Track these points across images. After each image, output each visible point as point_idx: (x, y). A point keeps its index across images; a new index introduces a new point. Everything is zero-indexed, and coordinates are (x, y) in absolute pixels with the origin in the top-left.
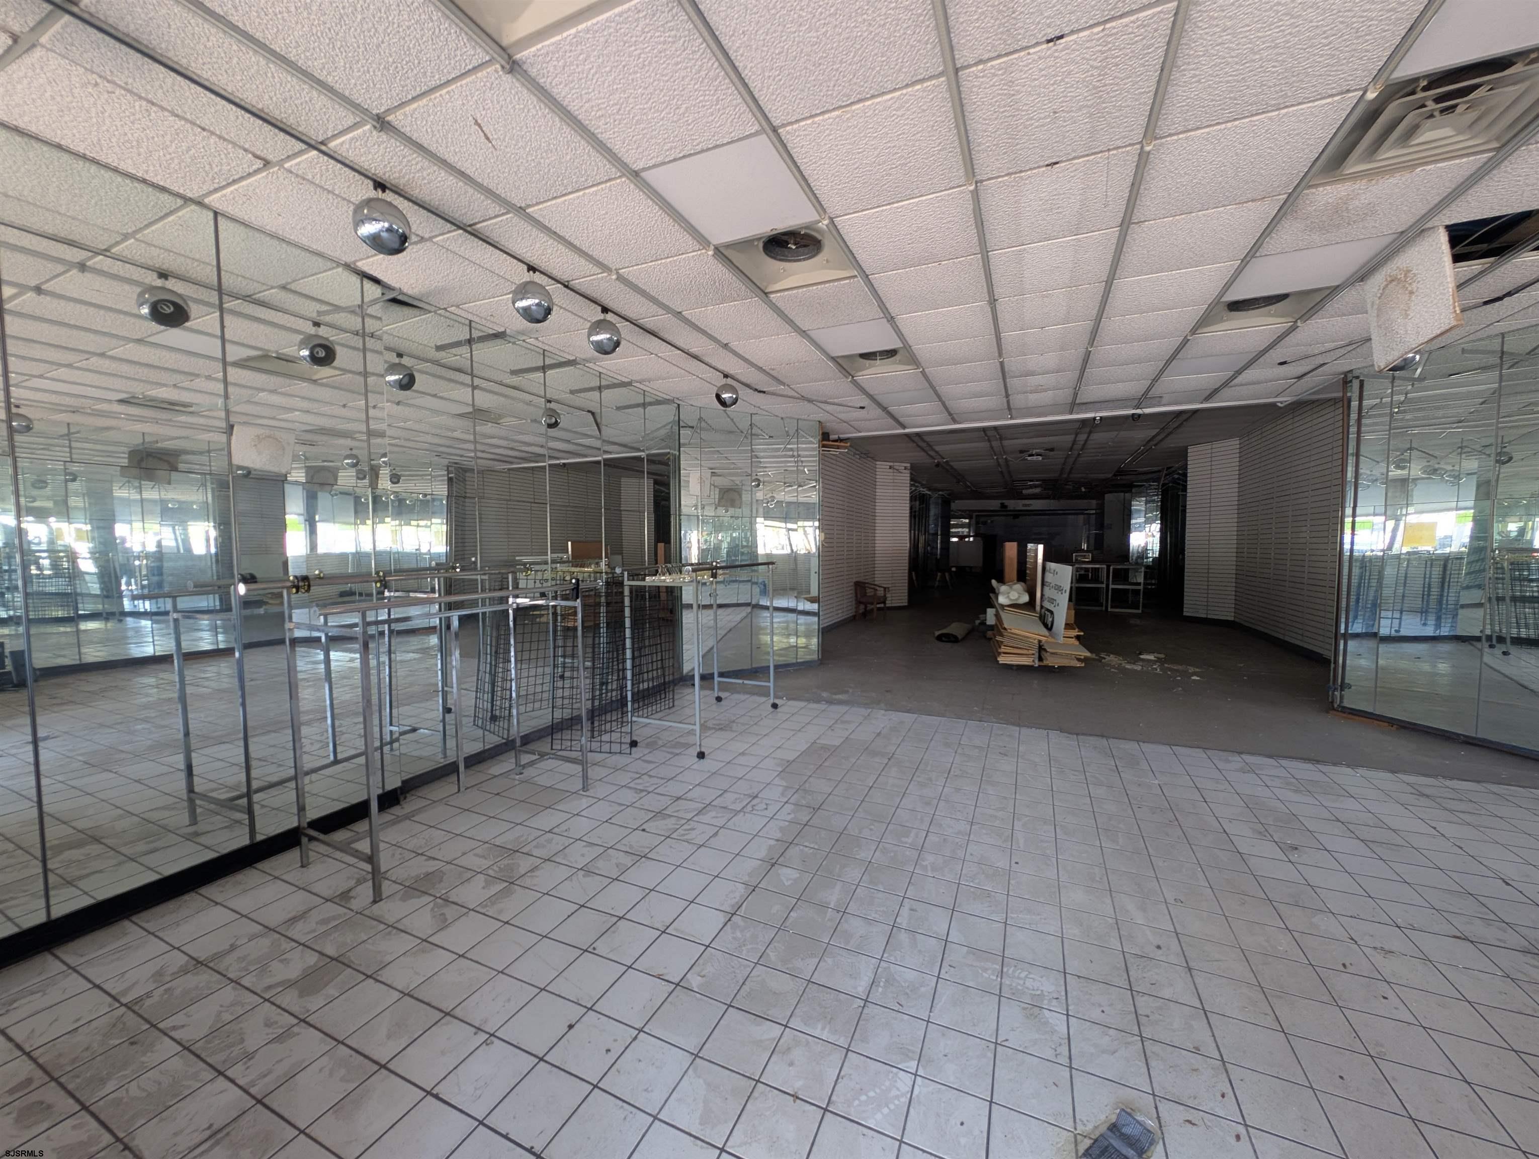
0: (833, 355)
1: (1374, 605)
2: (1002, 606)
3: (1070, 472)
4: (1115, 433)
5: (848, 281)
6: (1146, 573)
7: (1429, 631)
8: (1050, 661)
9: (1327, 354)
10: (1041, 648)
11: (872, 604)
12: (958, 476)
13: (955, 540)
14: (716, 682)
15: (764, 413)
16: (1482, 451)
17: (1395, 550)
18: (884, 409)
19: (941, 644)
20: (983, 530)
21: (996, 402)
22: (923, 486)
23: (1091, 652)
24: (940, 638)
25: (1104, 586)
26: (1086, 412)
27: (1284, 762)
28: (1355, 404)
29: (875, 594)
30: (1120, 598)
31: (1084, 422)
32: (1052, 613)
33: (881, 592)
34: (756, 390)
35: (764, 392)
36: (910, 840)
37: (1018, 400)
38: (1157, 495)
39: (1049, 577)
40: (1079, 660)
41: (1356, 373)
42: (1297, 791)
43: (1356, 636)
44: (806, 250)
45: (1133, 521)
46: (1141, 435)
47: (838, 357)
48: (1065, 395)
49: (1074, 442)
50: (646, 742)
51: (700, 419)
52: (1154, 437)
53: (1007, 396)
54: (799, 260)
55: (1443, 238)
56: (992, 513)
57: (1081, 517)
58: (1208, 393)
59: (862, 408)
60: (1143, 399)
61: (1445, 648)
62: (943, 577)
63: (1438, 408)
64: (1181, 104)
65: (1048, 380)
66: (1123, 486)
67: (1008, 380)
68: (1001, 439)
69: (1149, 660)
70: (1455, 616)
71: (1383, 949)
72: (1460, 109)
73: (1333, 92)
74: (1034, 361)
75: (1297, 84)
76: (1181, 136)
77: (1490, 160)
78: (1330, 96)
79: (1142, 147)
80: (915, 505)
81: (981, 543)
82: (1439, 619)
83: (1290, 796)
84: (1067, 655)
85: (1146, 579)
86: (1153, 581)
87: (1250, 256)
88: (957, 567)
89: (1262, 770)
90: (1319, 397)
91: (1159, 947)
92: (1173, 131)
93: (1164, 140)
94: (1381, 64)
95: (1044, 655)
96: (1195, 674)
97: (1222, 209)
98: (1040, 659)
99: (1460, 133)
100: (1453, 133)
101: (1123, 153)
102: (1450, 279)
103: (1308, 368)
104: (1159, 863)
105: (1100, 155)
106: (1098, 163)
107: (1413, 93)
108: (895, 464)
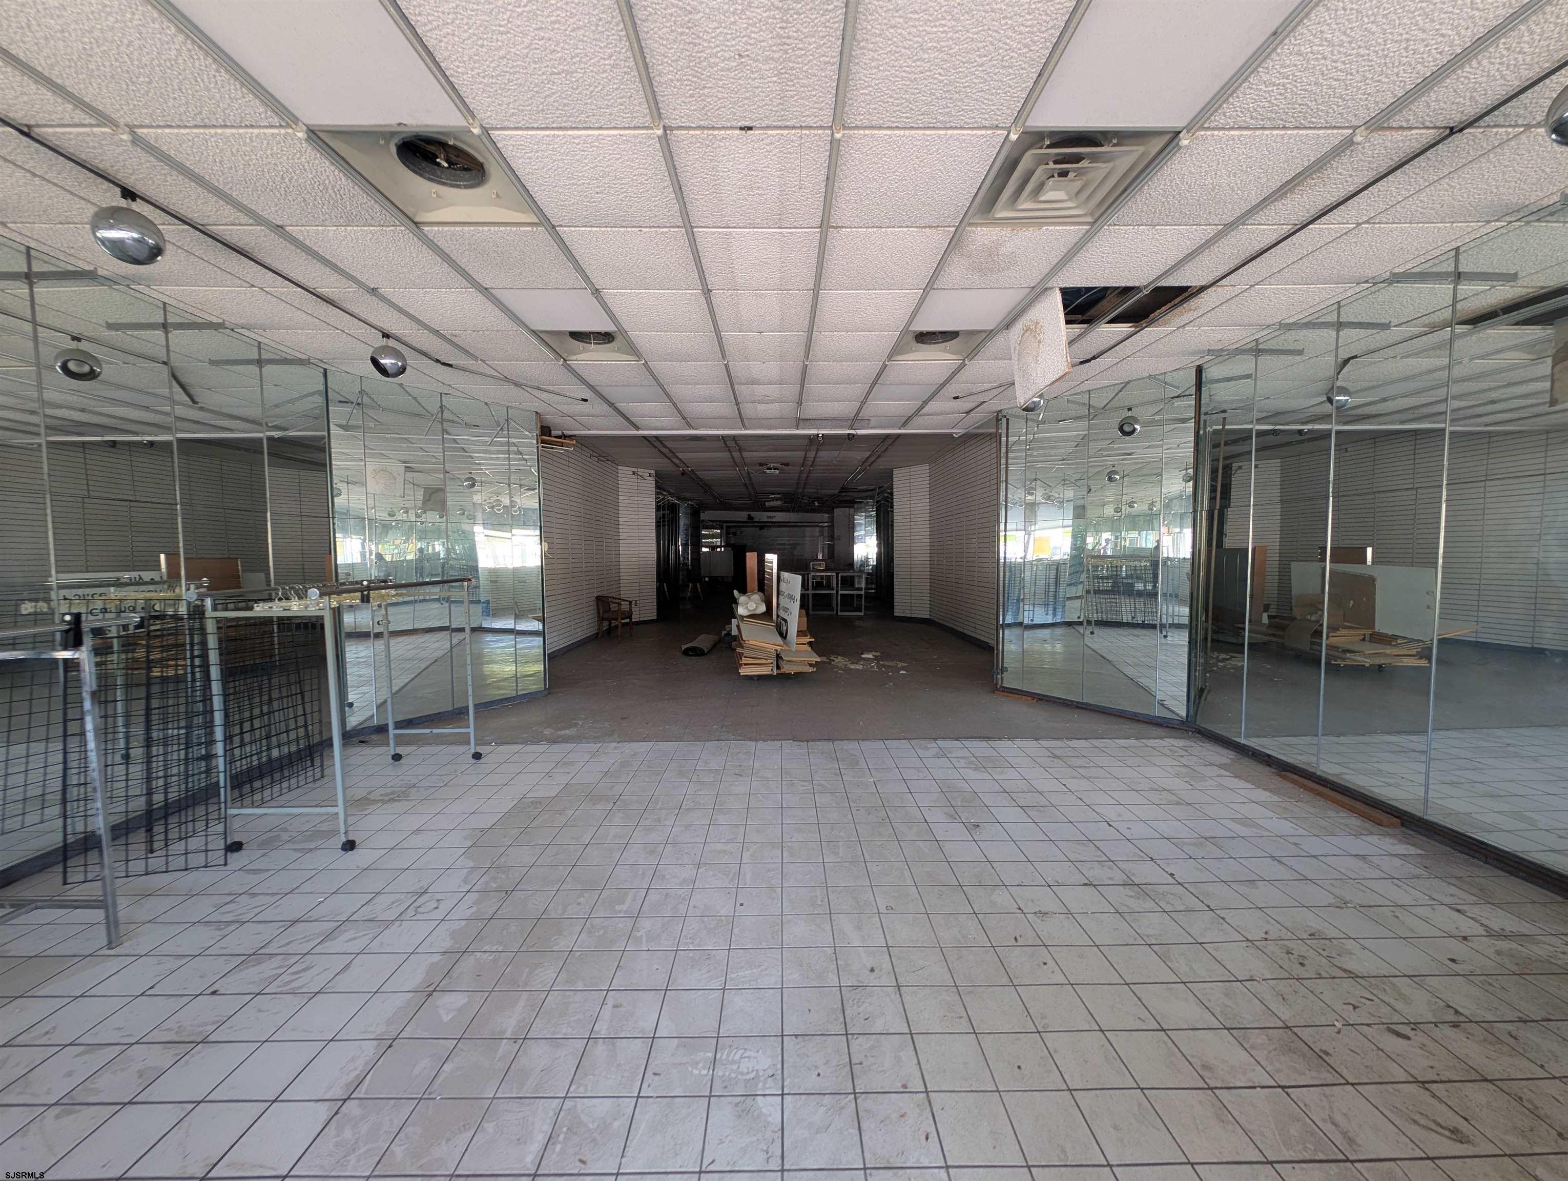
0: (535, 329)
1: (1019, 600)
2: (742, 617)
3: (804, 488)
4: (836, 453)
5: (530, 229)
6: (867, 579)
7: (1050, 620)
8: (787, 669)
9: (985, 393)
10: (778, 657)
11: (616, 619)
12: (705, 486)
13: (704, 550)
14: (391, 736)
15: (459, 394)
16: (1075, 483)
17: (1029, 558)
18: (611, 405)
19: (686, 659)
20: (733, 541)
21: (725, 409)
22: (670, 494)
23: (820, 656)
24: (686, 653)
25: (834, 592)
26: (810, 429)
27: (967, 743)
28: (1004, 439)
29: (620, 609)
30: (848, 602)
31: (809, 437)
32: (786, 621)
33: (625, 606)
34: (438, 361)
35: (450, 366)
36: (624, 907)
37: (749, 410)
38: (873, 511)
39: (783, 586)
40: (811, 665)
41: (1004, 413)
42: (975, 769)
43: (1009, 625)
44: (467, 175)
45: (856, 534)
46: (859, 455)
47: (542, 332)
48: (788, 409)
49: (805, 457)
50: (260, 839)
51: (362, 392)
52: (868, 458)
53: (737, 404)
54: (458, 186)
55: (1058, 297)
56: (740, 524)
57: (817, 529)
58: (904, 419)
59: (585, 400)
60: (855, 420)
61: (1059, 631)
62: (695, 587)
63: (1052, 448)
64: (864, 91)
65: (773, 391)
66: (846, 502)
67: (736, 387)
68: (740, 450)
69: (868, 659)
70: (1064, 607)
71: (1040, 912)
72: (1071, 175)
73: (986, 124)
74: (757, 369)
75: (959, 104)
76: (867, 132)
77: (1088, 231)
78: (985, 128)
79: (832, 134)
80: (664, 515)
81: (731, 553)
82: (1055, 609)
83: (971, 774)
84: (801, 662)
85: (867, 583)
86: (873, 586)
87: (929, 287)
88: (710, 577)
89: (950, 752)
90: (981, 431)
91: (872, 970)
92: (859, 123)
93: (852, 132)
94: (1020, 105)
95: (781, 663)
96: (903, 668)
97: (906, 229)
98: (778, 667)
99: (1070, 200)
100: (1066, 198)
101: (815, 135)
102: (1064, 333)
103: (973, 405)
104: (873, 868)
105: (793, 132)
106: (792, 141)
107: (1041, 148)
108: (639, 470)
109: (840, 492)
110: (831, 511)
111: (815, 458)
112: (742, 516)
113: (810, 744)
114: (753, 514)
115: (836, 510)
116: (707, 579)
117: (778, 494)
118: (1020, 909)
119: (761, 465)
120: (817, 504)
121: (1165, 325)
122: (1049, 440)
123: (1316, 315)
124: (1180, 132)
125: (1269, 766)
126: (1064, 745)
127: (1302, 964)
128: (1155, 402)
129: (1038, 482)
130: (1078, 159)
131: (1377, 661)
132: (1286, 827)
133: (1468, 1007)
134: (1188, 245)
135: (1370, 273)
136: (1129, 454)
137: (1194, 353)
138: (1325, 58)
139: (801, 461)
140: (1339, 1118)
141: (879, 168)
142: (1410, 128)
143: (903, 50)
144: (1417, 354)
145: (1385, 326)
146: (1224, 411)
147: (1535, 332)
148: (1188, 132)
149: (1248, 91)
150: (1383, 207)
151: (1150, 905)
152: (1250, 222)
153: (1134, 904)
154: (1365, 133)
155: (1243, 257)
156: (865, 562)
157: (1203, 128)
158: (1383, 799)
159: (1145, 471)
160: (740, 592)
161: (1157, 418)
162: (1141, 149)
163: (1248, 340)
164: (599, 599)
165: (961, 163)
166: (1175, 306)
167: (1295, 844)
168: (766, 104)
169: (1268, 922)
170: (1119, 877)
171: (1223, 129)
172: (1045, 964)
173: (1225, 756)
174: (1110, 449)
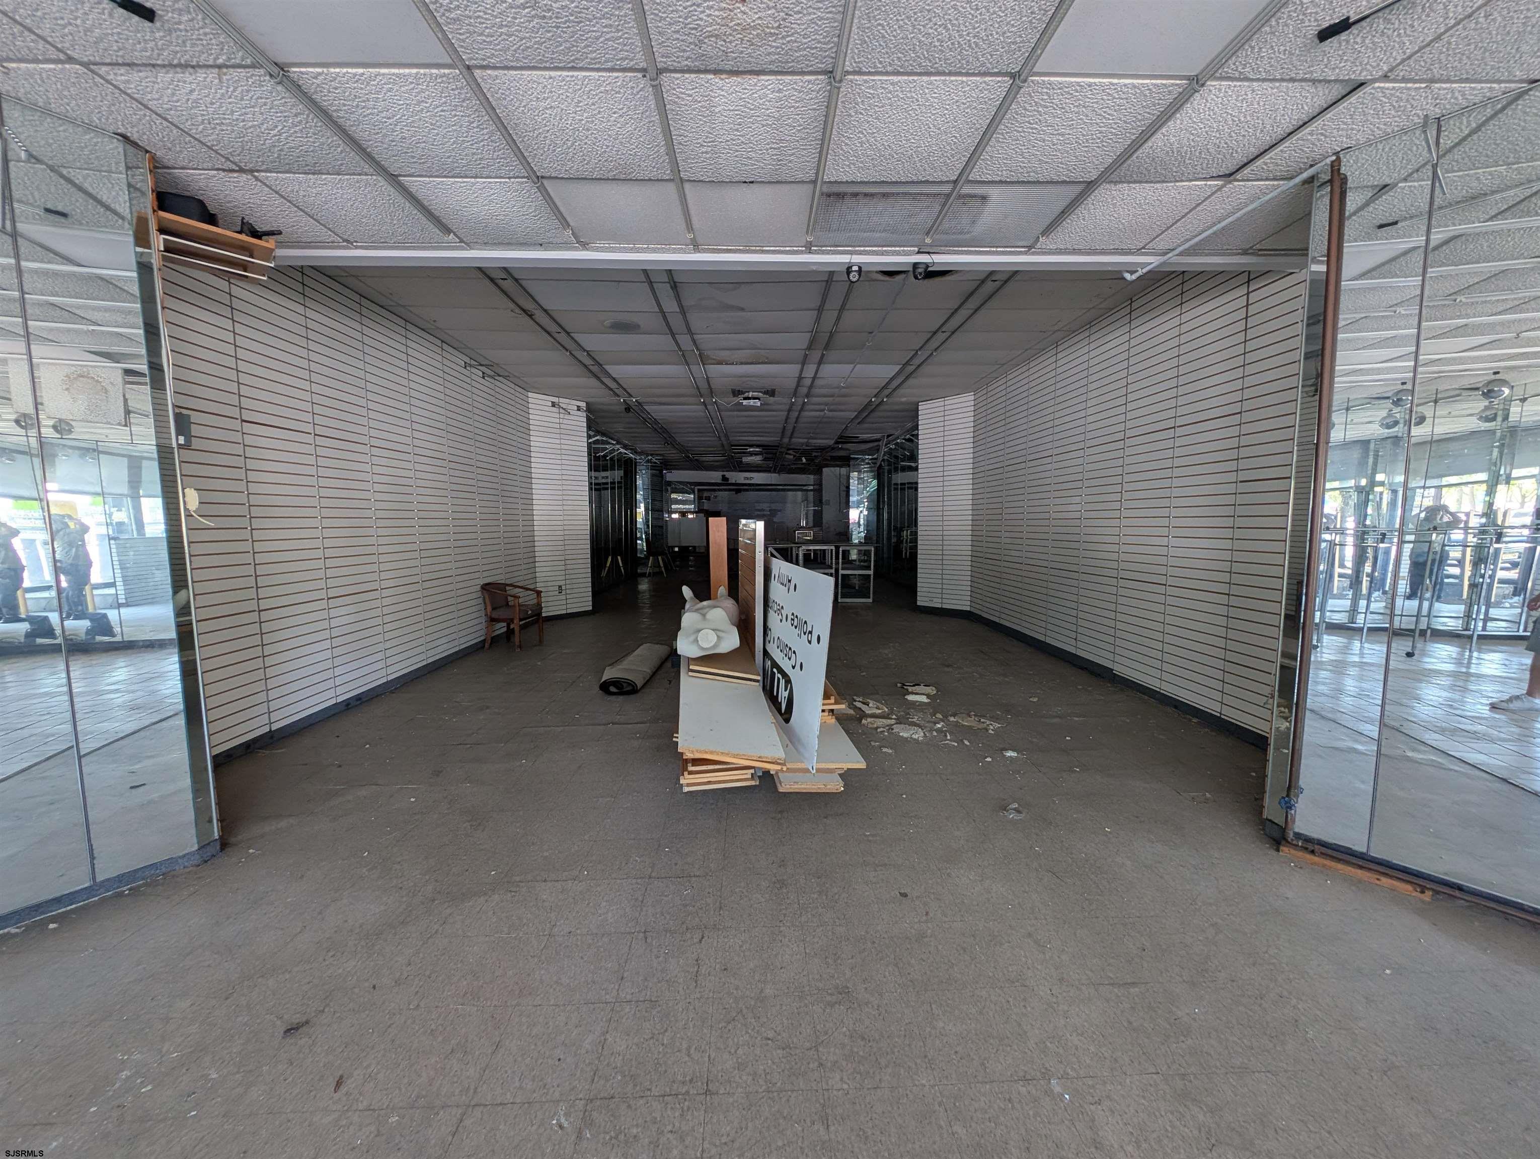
11: (512, 620)
13: (676, 516)
22: (612, 439)
24: (605, 687)
29: (521, 601)
32: (787, 679)
33: (529, 597)
39: (778, 592)
45: (851, 498)
56: (714, 487)
57: (802, 493)
68: (702, 358)
108: (561, 400)
110: (818, 471)
112: (715, 476)
114: (728, 474)
115: (824, 470)
116: (676, 549)
117: (758, 446)
120: (804, 460)
139: (793, 384)
160: (693, 591)
164: (486, 587)
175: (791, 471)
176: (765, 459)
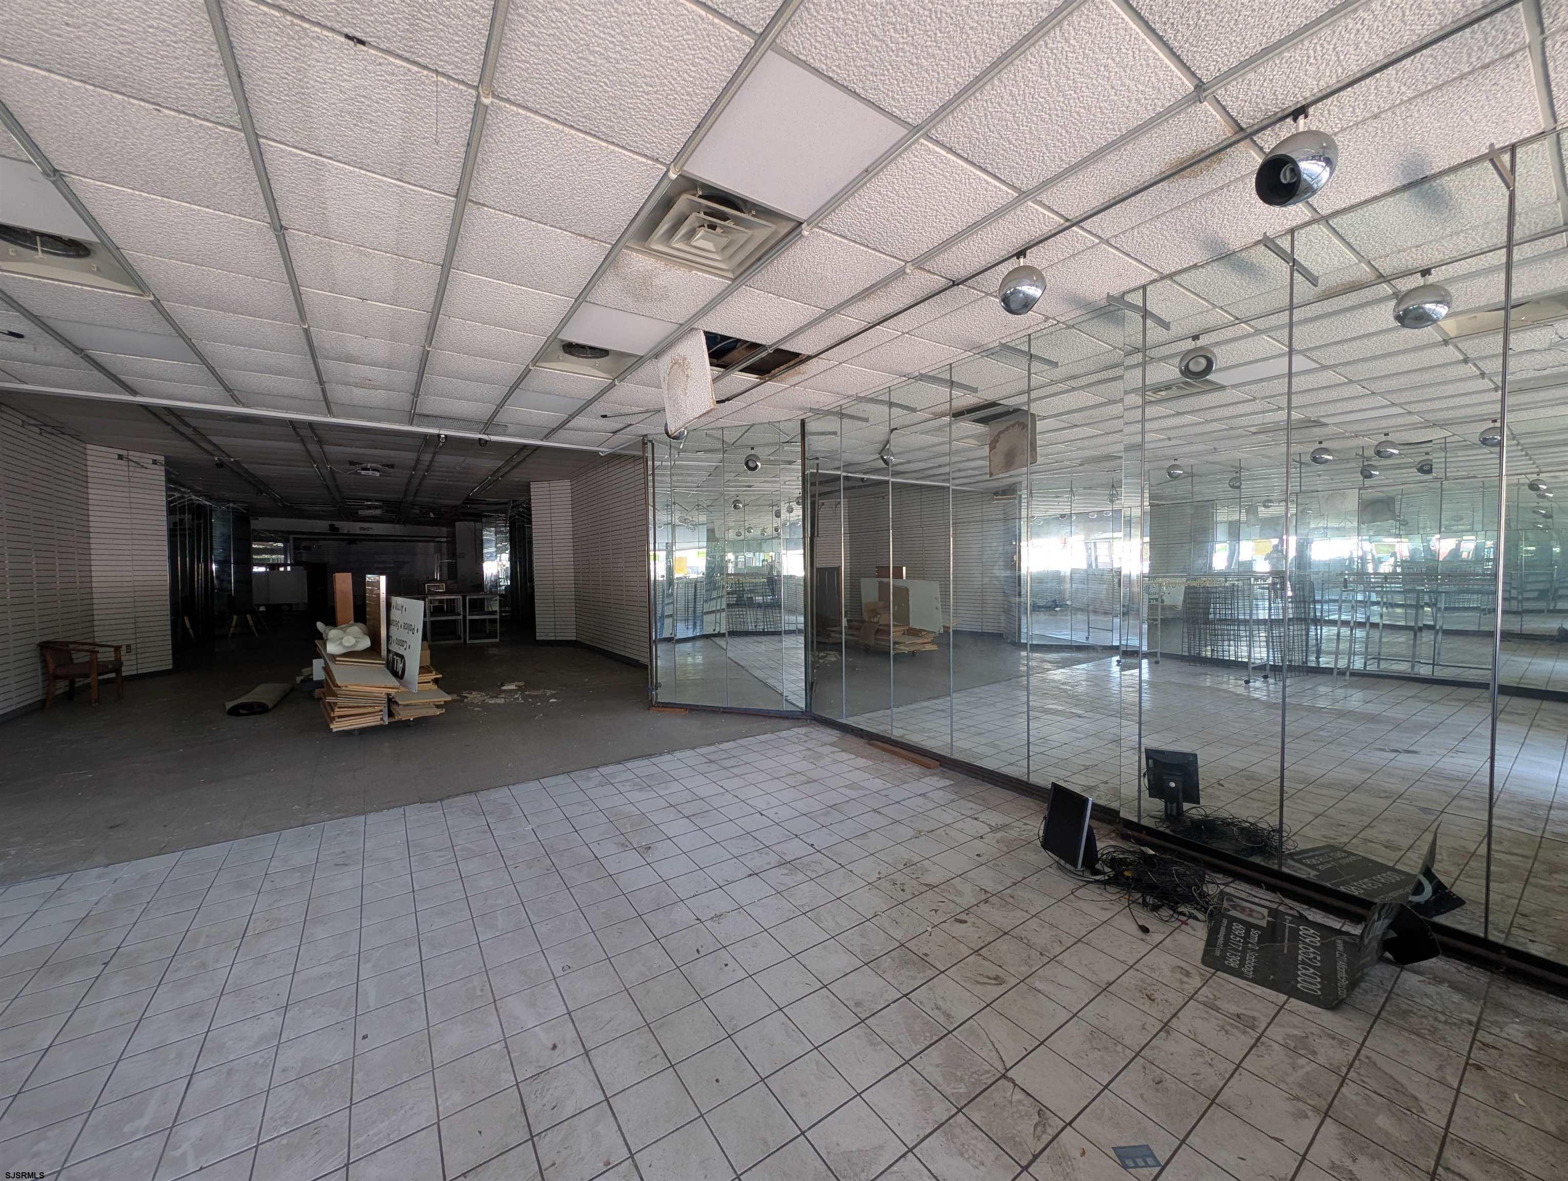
2: (333, 657)
3: (415, 495)
4: (460, 459)
6: (500, 601)
7: (690, 634)
8: (403, 715)
9: (633, 416)
10: (391, 701)
11: (86, 676)
12: (259, 485)
13: (258, 569)
19: (235, 721)
20: (305, 557)
21: (306, 387)
22: (198, 493)
23: (449, 694)
24: (234, 712)
25: (461, 617)
26: (428, 427)
27: (629, 765)
28: (650, 463)
29: (93, 659)
30: (477, 628)
31: (425, 436)
32: (402, 657)
33: (106, 656)
37: (337, 392)
38: (505, 526)
39: (396, 615)
40: (438, 707)
41: (650, 438)
42: (641, 789)
43: (660, 641)
45: (485, 551)
46: (487, 464)
48: (400, 399)
49: (418, 460)
52: (500, 468)
53: (321, 382)
55: (703, 339)
56: (317, 536)
57: (432, 545)
58: (547, 431)
59: (20, 336)
60: (488, 424)
61: (699, 644)
62: (243, 620)
63: (689, 475)
64: (520, 64)
65: (378, 374)
66: (473, 515)
67: (320, 361)
68: (320, 442)
69: (511, 691)
70: (702, 621)
71: (716, 916)
72: (718, 230)
73: (648, 153)
74: (354, 344)
75: (623, 122)
76: (520, 111)
77: (729, 286)
78: (645, 156)
79: (478, 96)
80: (181, 520)
81: (302, 572)
82: (695, 624)
83: (636, 796)
84: (424, 704)
85: (500, 607)
86: (507, 609)
87: (582, 298)
88: (267, 606)
89: (614, 778)
90: (627, 452)
91: (554, 1047)
92: (512, 98)
93: (502, 104)
94: (680, 147)
95: (395, 709)
96: (552, 696)
97: (560, 231)
98: (391, 714)
99: (717, 253)
100: (714, 250)
101: (456, 89)
102: (709, 372)
103: (621, 426)
104: (541, 929)
105: (425, 72)
106: (423, 83)
107: (694, 195)
108: (131, 453)
109: (464, 503)
110: (451, 524)
111: (431, 461)
112: (321, 525)
113: (445, 802)
114: (337, 524)
115: (457, 524)
116: (262, 609)
117: (376, 501)
118: (698, 919)
119: (352, 463)
120: (432, 515)
121: (781, 382)
122: (687, 467)
123: (877, 394)
124: (802, 223)
125: (862, 737)
126: (716, 749)
127: (903, 890)
128: (771, 444)
129: (677, 506)
130: (724, 217)
131: (912, 649)
132: (878, 784)
133: (990, 886)
134: (803, 320)
135: (908, 370)
136: (749, 487)
137: (800, 409)
138: (893, 203)
139: (413, 463)
140: (941, 1003)
141: (533, 155)
142: (934, 274)
143: (568, 41)
144: (926, 433)
145: (914, 410)
146: (817, 459)
147: (981, 428)
148: (808, 225)
149: (848, 209)
150: (917, 325)
151: (800, 877)
152: (843, 312)
153: (788, 881)
154: (912, 268)
155: (837, 339)
156: (496, 583)
157: (817, 226)
158: (928, 749)
159: (760, 502)
160: (327, 624)
161: (772, 458)
162: (774, 227)
163: (835, 405)
164: (44, 646)
165: (621, 182)
166: (789, 368)
167: (886, 796)
168: (388, 22)
169: (879, 864)
170: (774, 859)
171: (830, 232)
172: (726, 965)
173: (832, 735)
174: (738, 481)
175: (420, 523)
176: (387, 511)
